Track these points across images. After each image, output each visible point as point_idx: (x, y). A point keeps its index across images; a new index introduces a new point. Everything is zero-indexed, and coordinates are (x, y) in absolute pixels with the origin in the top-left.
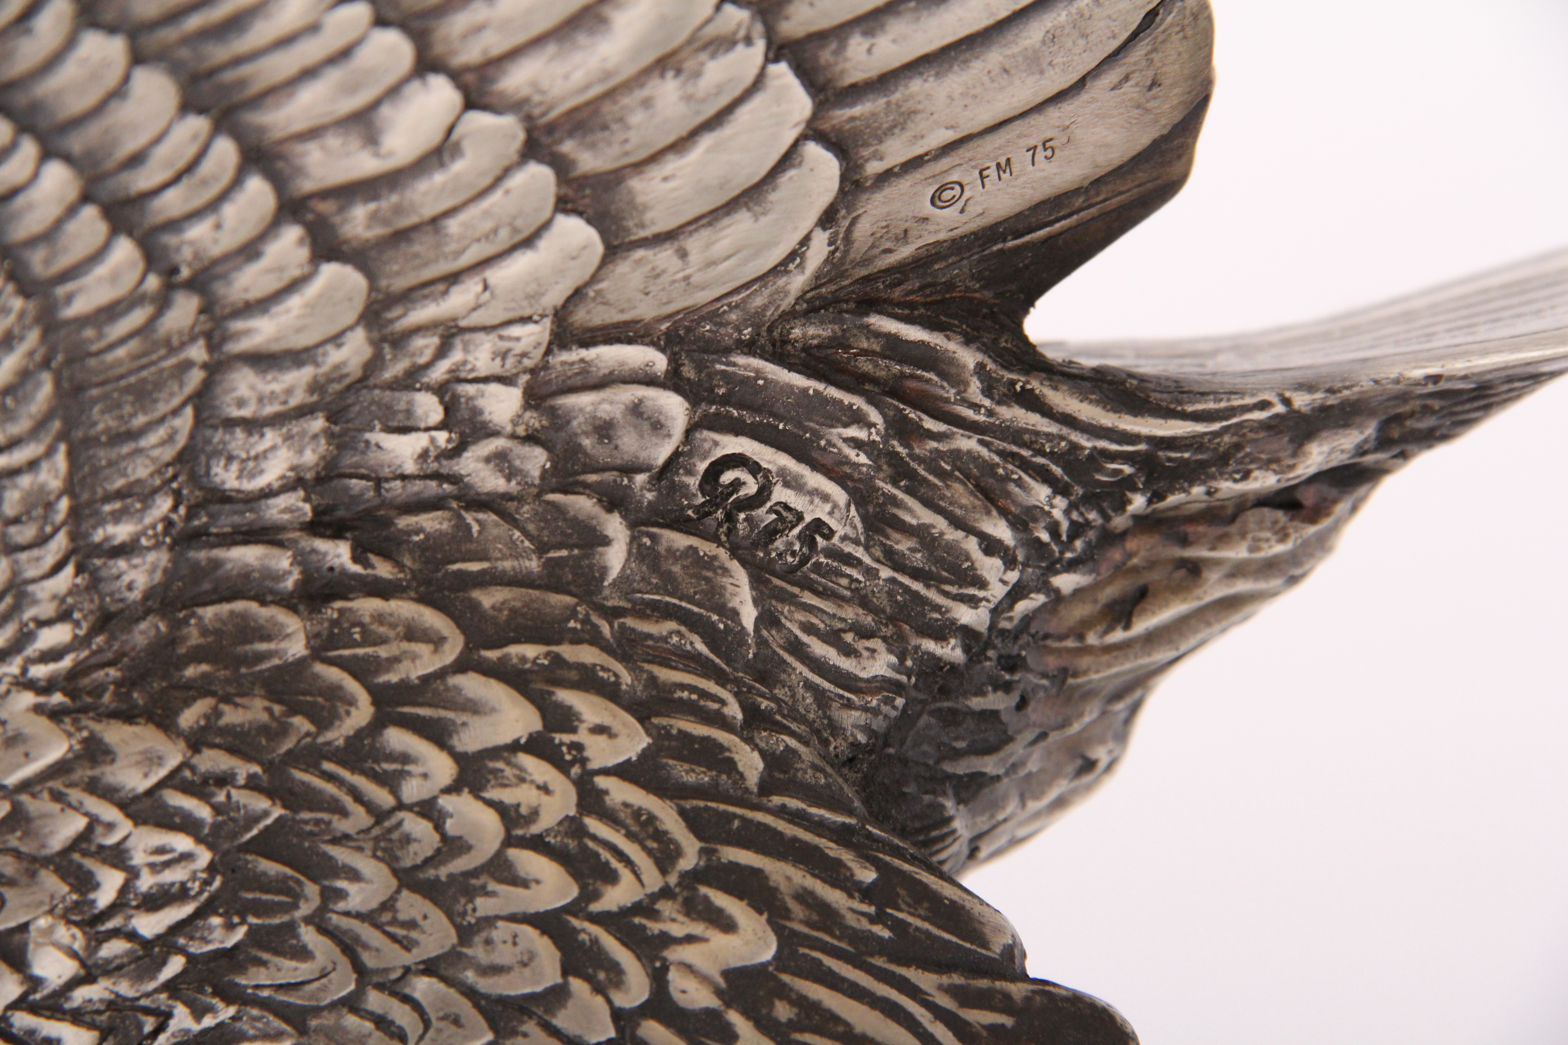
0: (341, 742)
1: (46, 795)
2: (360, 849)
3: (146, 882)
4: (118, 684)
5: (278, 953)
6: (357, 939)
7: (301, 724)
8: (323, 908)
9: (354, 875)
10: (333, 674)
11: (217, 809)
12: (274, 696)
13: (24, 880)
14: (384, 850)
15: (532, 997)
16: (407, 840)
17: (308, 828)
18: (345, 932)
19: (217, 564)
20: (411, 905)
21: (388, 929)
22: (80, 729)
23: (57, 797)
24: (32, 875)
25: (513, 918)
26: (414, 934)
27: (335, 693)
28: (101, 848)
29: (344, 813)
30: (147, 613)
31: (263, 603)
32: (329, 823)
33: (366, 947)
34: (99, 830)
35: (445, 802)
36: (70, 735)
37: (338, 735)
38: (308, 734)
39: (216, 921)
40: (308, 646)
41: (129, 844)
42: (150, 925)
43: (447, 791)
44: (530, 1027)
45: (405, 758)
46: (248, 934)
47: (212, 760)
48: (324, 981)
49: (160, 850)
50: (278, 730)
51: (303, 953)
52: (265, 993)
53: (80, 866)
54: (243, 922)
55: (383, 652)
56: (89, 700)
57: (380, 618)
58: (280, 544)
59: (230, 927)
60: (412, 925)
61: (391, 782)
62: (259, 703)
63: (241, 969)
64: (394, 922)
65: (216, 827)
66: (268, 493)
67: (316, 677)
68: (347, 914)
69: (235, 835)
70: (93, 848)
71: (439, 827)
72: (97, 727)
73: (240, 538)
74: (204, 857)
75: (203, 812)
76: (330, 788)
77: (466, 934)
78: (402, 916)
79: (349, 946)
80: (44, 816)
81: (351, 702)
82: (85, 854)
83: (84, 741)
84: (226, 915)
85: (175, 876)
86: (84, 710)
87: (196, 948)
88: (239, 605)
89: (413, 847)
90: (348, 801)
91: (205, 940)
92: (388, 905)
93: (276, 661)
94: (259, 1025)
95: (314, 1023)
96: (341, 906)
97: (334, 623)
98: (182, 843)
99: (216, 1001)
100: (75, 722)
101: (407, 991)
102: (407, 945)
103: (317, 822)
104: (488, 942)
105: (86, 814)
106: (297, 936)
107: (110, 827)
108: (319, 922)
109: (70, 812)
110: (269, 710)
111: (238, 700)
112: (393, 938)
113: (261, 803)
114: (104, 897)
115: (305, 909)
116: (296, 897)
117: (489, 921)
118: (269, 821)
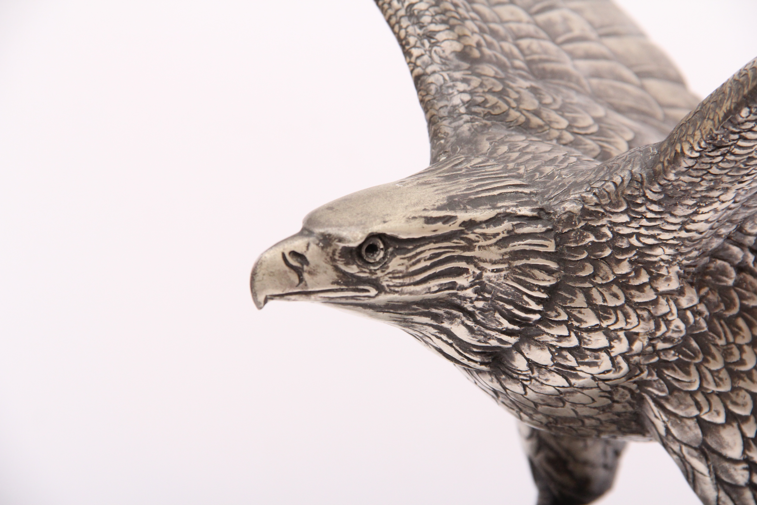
0: (728, 316)
1: (665, 299)
2: (719, 350)
3: (669, 334)
4: (693, 273)
5: (681, 369)
6: (705, 377)
7: (723, 307)
8: (701, 363)
9: (714, 358)
10: (734, 295)
11: (695, 322)
12: (720, 295)
13: (647, 320)
14: (725, 354)
15: (740, 416)
16: (731, 354)
17: (710, 338)
18: (703, 373)
19: (728, 249)
20: (724, 374)
21: (716, 378)
22: (682, 283)
23: (667, 301)
24: (649, 320)
25: (747, 391)
26: (721, 383)
27: (732, 301)
28: (667, 320)
29: (720, 338)
30: (708, 255)
31: (731, 266)
32: (715, 339)
33: (706, 380)
34: (670, 314)
35: (746, 348)
36: (680, 284)
37: (728, 314)
38: (722, 310)
39: (672, 352)
40: (734, 284)
41: (673, 322)
42: (660, 345)
43: (747, 344)
44: (735, 425)
45: (740, 329)
46: (677, 360)
47: (702, 308)
48: (689, 384)
49: (677, 327)
50: (717, 306)
51: (688, 373)
52: (669, 378)
53: (660, 323)
54: (678, 356)
55: (748, 294)
56: (686, 275)
57: (751, 283)
58: (742, 250)
59: (674, 355)
60: (721, 379)
61: (735, 334)
62: (717, 295)
63: (667, 368)
64: (718, 377)
65: (692, 326)
66: (750, 234)
67: (730, 293)
68: (707, 368)
69: (693, 330)
70: (665, 319)
71: (741, 354)
72: (685, 285)
73: (736, 244)
74: (683, 334)
75: (692, 320)
76: (720, 329)
77: (734, 389)
78: (721, 376)
79: (702, 378)
80: (661, 304)
81: (735, 305)
82: (663, 320)
83: (681, 287)
84: (675, 352)
85: (675, 335)
86: (684, 278)
87: (663, 358)
88: (726, 264)
89: (732, 357)
90: (723, 335)
91: (666, 356)
92: (718, 371)
93: (724, 284)
94: (659, 386)
95: (676, 393)
96: (706, 365)
97: (741, 279)
98: (682, 326)
99: (655, 374)
100: (682, 280)
101: (710, 398)
102: (717, 385)
103: (713, 337)
104: (738, 395)
105: (670, 309)
106: (689, 367)
107: (673, 314)
108: (698, 367)
109: (668, 306)
110: (718, 298)
111: (713, 291)
112: (715, 381)
113: (704, 324)
114: (659, 334)
115: (697, 361)
116: (696, 356)
117: (740, 388)
118: (702, 331)
